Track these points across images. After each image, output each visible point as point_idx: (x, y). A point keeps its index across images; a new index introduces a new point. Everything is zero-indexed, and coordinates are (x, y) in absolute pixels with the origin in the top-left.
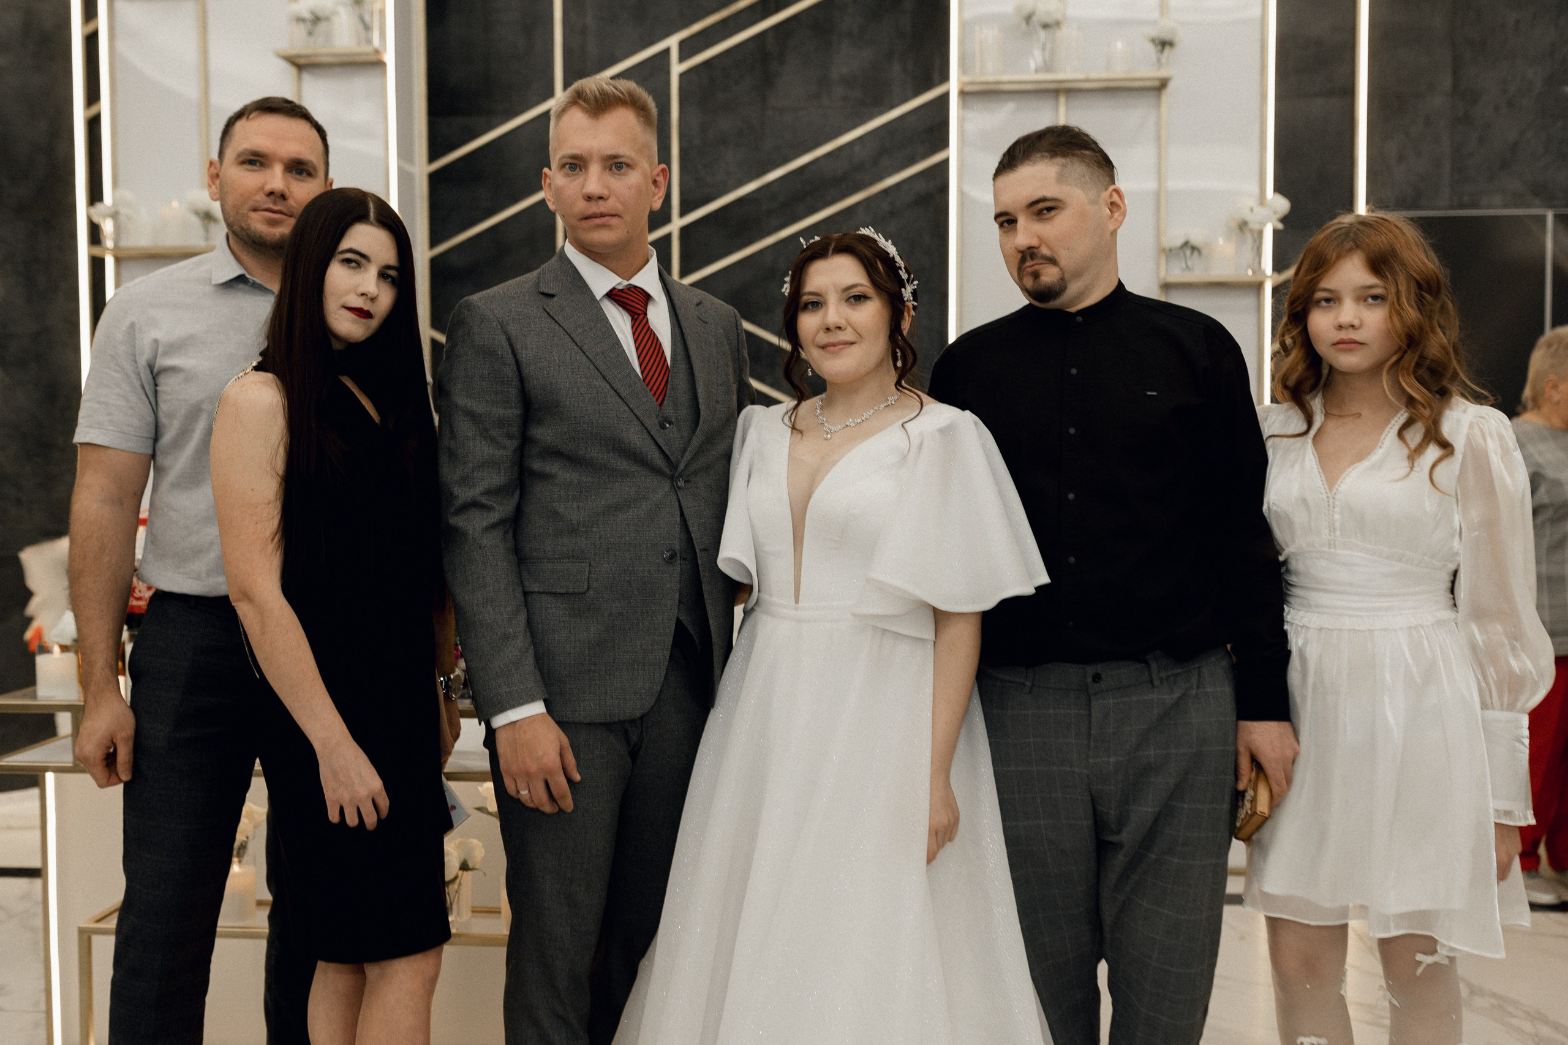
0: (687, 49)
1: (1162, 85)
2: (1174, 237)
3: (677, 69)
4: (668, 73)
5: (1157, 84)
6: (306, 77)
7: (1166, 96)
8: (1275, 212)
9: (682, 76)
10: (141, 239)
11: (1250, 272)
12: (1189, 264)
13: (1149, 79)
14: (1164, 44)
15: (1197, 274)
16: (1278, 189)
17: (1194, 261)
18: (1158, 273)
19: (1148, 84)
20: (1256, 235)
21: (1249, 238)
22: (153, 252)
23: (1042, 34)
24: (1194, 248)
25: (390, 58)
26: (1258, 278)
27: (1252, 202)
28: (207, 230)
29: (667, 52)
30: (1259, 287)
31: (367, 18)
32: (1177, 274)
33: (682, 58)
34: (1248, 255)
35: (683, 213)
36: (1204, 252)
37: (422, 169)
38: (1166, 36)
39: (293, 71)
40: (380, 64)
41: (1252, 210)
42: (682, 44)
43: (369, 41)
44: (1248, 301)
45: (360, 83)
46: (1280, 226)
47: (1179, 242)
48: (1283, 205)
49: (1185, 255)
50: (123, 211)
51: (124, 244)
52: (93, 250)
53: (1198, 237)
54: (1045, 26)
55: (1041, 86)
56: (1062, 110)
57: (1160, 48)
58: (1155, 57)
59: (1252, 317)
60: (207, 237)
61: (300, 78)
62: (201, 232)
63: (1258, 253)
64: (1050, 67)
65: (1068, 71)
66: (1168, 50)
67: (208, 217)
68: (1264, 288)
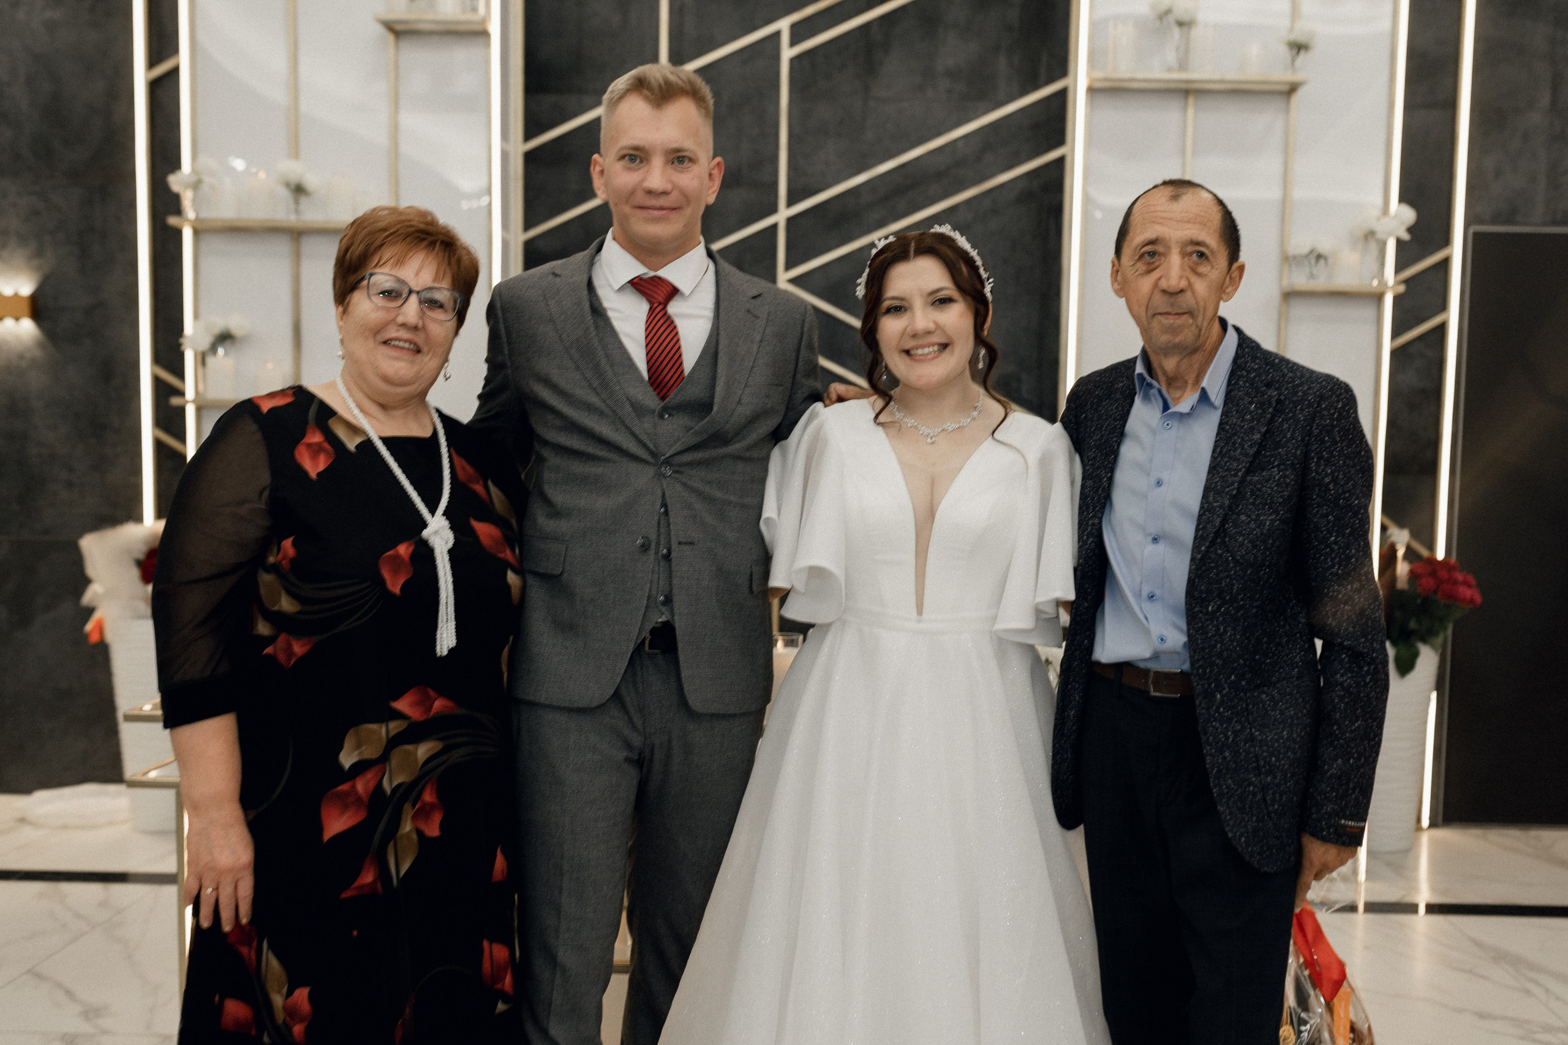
0: (799, 33)
2: (1300, 243)
3: (787, 53)
4: (777, 57)
5: (1286, 88)
6: (405, 44)
7: (1295, 99)
8: (1401, 222)
9: (793, 61)
10: (226, 211)
11: (1375, 283)
12: (1315, 271)
13: (1276, 83)
14: (1299, 47)
15: (1321, 283)
16: (1402, 199)
17: (1319, 268)
18: (1281, 280)
19: (1278, 88)
20: (1380, 243)
21: (1373, 247)
22: (239, 224)
23: (1176, 32)
24: (1319, 257)
25: (494, 29)
26: (1379, 290)
27: (1377, 211)
28: (297, 204)
29: (777, 35)
30: (1379, 297)
32: (1300, 280)
33: (793, 43)
34: (1375, 266)
35: (791, 203)
36: (1330, 261)
37: (519, 147)
38: (1301, 39)
39: (391, 38)
40: (483, 34)
41: (1380, 219)
42: (793, 28)
43: (474, 9)
44: (1369, 312)
45: (460, 54)
46: (1406, 237)
47: (1305, 250)
48: (1409, 215)
49: (1310, 263)
50: (207, 179)
51: (204, 215)
52: (172, 221)
53: (1324, 245)
54: (1181, 24)
55: (1172, 86)
56: (1191, 111)
57: (1295, 51)
58: (1289, 60)
59: (1371, 330)
60: (297, 212)
61: (397, 48)
62: (292, 205)
63: (1382, 264)
64: (1183, 66)
65: (1203, 71)
66: (1302, 53)
67: (299, 190)
68: (1384, 301)
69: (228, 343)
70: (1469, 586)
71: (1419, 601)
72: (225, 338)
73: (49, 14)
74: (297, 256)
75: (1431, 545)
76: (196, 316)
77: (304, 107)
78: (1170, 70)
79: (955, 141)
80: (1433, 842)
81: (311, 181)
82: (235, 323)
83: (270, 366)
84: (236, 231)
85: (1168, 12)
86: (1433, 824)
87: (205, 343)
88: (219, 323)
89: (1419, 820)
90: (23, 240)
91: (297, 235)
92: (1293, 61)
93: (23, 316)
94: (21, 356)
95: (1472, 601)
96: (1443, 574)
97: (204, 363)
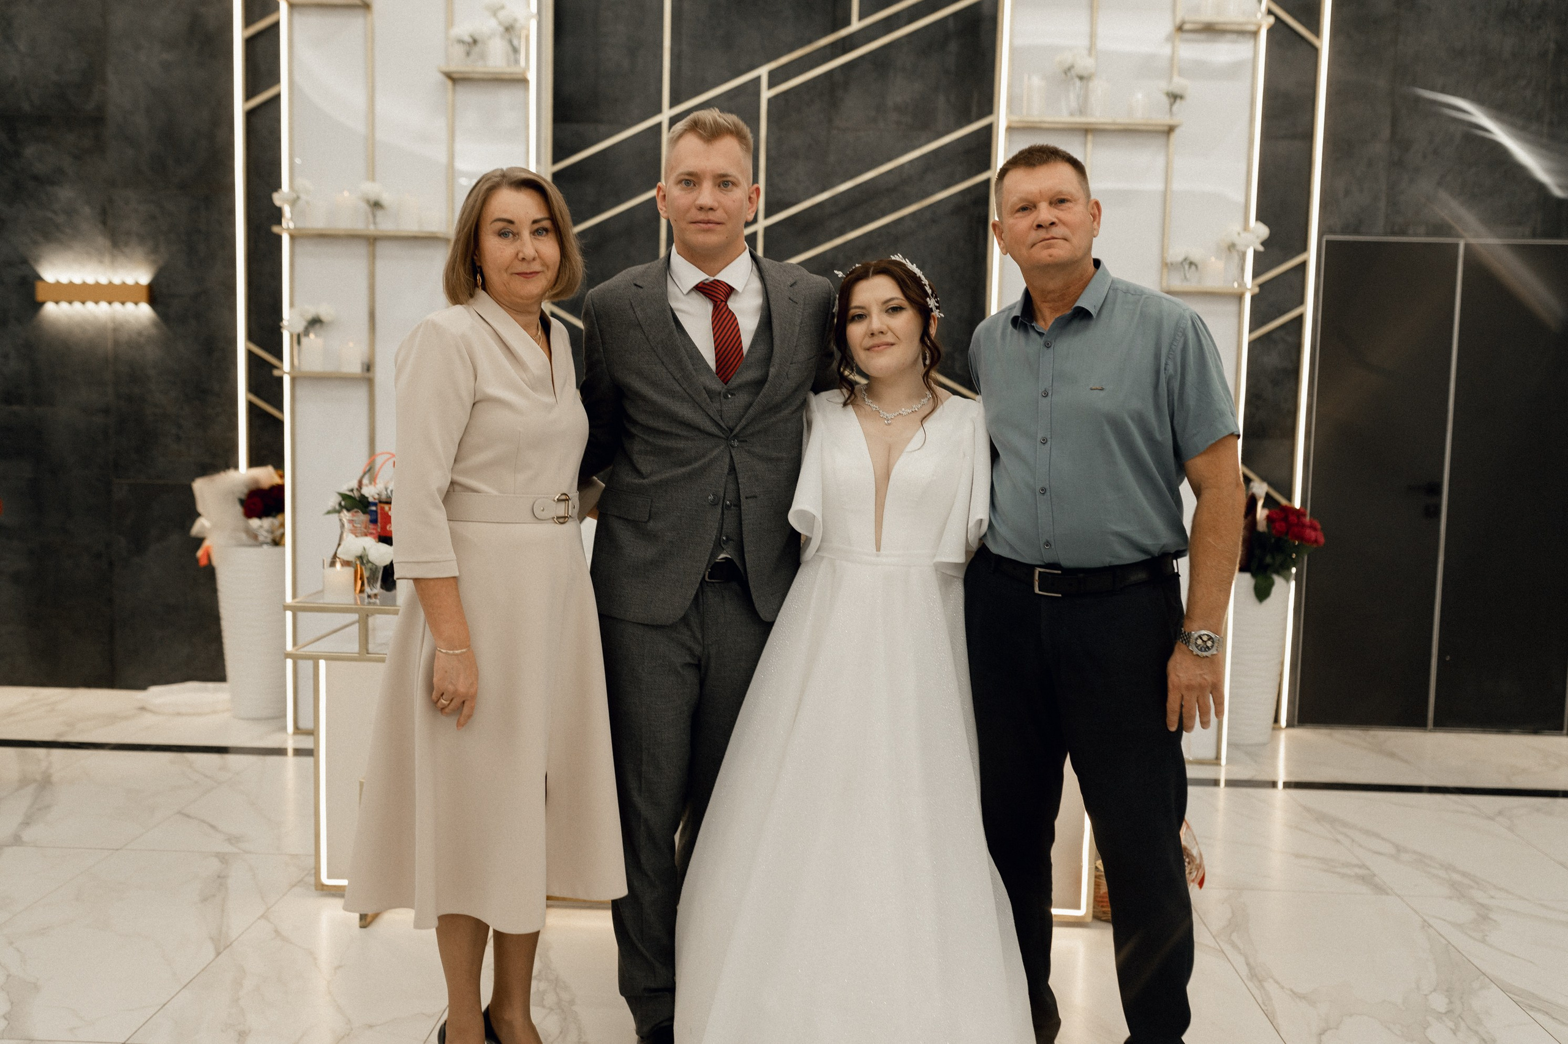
0: (775, 78)
1: (1170, 130)
2: (1176, 253)
3: (766, 94)
4: (758, 98)
5: (1166, 128)
6: (460, 88)
7: (1174, 136)
8: (1258, 237)
9: (770, 101)
10: (318, 222)
11: (1236, 285)
12: (1188, 276)
13: (1158, 125)
14: (1175, 97)
15: (1192, 285)
16: (1259, 218)
17: (1191, 273)
18: (1161, 283)
19: (1161, 128)
20: (1241, 254)
21: (1236, 256)
22: (329, 232)
23: (1078, 82)
24: (1191, 264)
25: (532, 77)
26: (1240, 290)
27: (1237, 227)
28: (374, 216)
29: (758, 78)
30: (1240, 297)
31: (515, 42)
32: (1177, 284)
33: (771, 85)
34: (1234, 270)
35: (768, 215)
36: (1199, 267)
37: (551, 167)
38: (1177, 91)
39: (449, 83)
40: (524, 81)
41: (1239, 234)
42: (771, 74)
43: (517, 61)
44: (1232, 308)
45: (505, 96)
46: (1261, 248)
47: (1180, 259)
48: (1263, 231)
49: (1184, 268)
50: (303, 197)
51: (300, 225)
52: (276, 229)
53: (1196, 255)
54: (1081, 78)
55: (1073, 126)
56: (1089, 146)
57: (1172, 100)
58: (1168, 106)
59: (1234, 321)
60: (375, 223)
61: (454, 90)
62: (371, 219)
63: (1242, 269)
64: (1082, 112)
65: (1098, 116)
66: (1178, 101)
67: (376, 205)
68: (1244, 298)
69: (318, 326)
70: (1315, 529)
71: (1273, 540)
72: (315, 322)
73: (166, 56)
74: (373, 258)
75: (1289, 497)
76: (292, 305)
77: (379, 135)
78: (1072, 114)
79: (902, 166)
80: (1289, 739)
81: (386, 198)
82: (324, 311)
83: (351, 345)
84: (324, 237)
85: (1070, 68)
86: (1290, 725)
87: (300, 327)
88: (311, 311)
89: (1276, 720)
90: (142, 239)
91: (372, 241)
92: (1171, 105)
93: (140, 301)
94: (140, 334)
95: (1316, 541)
96: (1293, 519)
97: (299, 342)
